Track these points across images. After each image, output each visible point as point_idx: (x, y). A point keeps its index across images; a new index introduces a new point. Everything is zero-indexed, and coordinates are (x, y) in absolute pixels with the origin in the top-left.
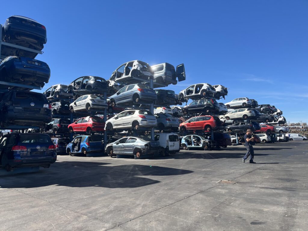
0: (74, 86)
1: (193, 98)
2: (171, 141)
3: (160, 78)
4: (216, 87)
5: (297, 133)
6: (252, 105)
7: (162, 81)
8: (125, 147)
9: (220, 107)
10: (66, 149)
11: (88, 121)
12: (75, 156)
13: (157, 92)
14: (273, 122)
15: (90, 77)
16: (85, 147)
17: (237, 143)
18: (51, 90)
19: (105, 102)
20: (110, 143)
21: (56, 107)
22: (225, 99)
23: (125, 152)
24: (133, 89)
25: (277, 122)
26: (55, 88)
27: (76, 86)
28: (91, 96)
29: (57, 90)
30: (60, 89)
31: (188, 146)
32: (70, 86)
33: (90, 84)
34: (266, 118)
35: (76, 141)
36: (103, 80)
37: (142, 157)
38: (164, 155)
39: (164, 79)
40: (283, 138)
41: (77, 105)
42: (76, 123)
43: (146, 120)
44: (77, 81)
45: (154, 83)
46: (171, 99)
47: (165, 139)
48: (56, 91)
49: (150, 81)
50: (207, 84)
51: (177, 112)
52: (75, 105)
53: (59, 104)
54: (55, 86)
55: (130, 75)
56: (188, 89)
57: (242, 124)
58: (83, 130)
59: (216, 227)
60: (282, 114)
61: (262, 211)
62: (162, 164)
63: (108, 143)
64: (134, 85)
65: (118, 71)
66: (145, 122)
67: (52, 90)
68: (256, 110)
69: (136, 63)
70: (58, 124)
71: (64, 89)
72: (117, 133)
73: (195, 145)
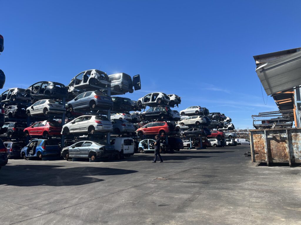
0: (32, 90)
1: (151, 105)
2: (126, 145)
3: (116, 87)
4: (171, 96)
5: (245, 138)
6: (204, 113)
7: (118, 90)
8: (81, 150)
9: (174, 114)
10: (21, 153)
11: (45, 125)
12: (30, 160)
13: (113, 99)
14: (224, 128)
15: (49, 82)
16: (40, 151)
17: (191, 147)
18: (7, 93)
19: (63, 107)
20: (66, 147)
21: (11, 111)
22: (178, 107)
23: (81, 156)
24: (91, 95)
25: (227, 128)
26: (12, 91)
27: (34, 91)
28: (49, 101)
29: (14, 94)
30: (17, 93)
31: (145, 150)
32: (28, 90)
33: (49, 89)
34: (217, 125)
35: (32, 145)
36: (62, 86)
37: (97, 160)
38: (119, 158)
39: (120, 87)
40: (232, 143)
41: (34, 109)
42: (32, 127)
43: (102, 125)
44: (35, 86)
45: (111, 91)
46: (127, 106)
47: (120, 143)
48: (12, 94)
49: (108, 89)
50: (163, 93)
51: (136, 117)
52: (32, 109)
53: (16, 107)
54: (11, 89)
55: (88, 83)
56: (146, 97)
57: (195, 130)
58: (39, 134)
59: (131, 209)
60: (231, 121)
61: (173, 197)
62: (114, 166)
63: (65, 147)
64: (92, 92)
65: (77, 78)
66: (101, 127)
67: (9, 93)
68: (208, 118)
69: (94, 72)
70: (13, 128)
71: (21, 93)
72: (76, 138)
73: (150, 149)
